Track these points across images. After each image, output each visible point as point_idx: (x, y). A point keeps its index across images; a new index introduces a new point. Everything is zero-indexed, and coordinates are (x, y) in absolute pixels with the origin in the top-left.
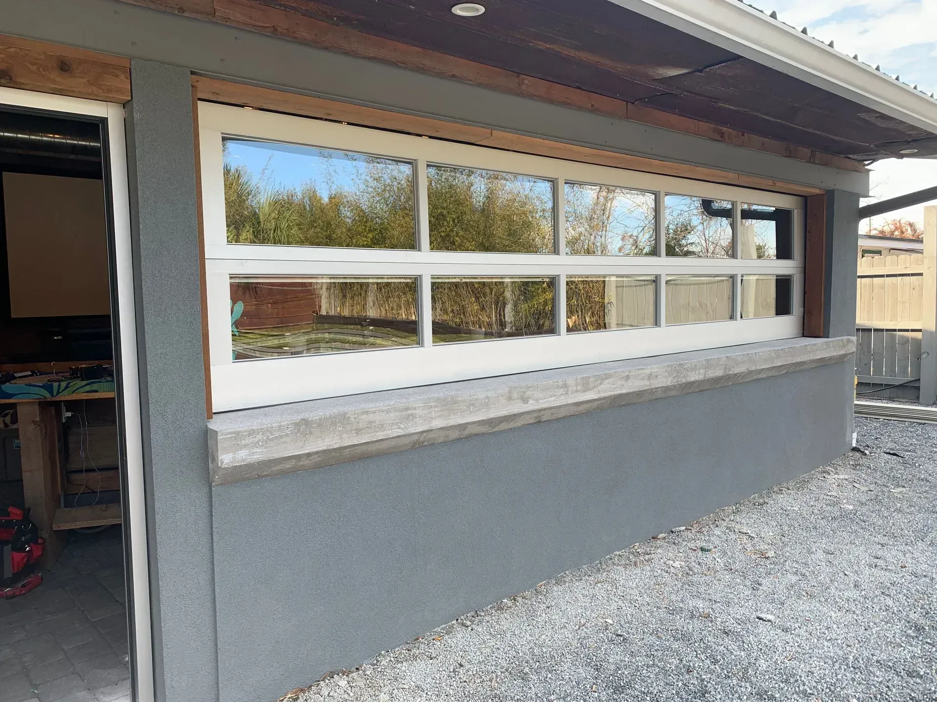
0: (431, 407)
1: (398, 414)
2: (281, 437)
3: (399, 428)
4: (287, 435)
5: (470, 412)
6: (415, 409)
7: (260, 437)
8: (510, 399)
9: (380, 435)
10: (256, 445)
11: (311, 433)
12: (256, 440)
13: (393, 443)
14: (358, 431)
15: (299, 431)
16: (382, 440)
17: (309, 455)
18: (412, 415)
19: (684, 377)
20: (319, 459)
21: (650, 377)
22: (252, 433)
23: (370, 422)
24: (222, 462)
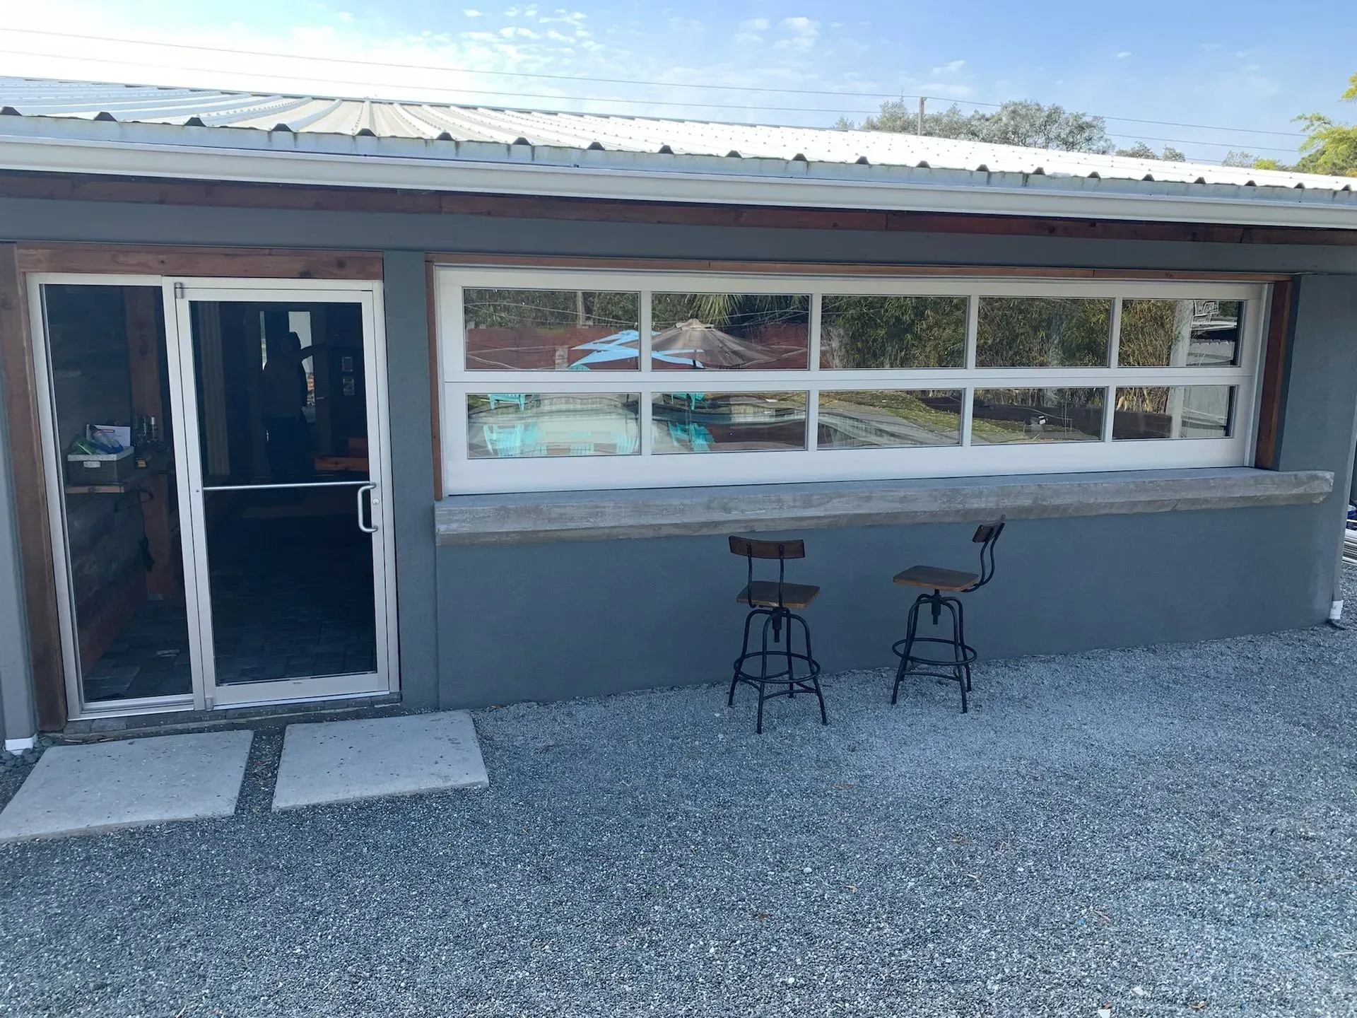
0: (621, 507)
1: (587, 510)
2: (484, 517)
3: (588, 521)
4: (489, 517)
5: (663, 515)
6: (604, 507)
7: (467, 515)
8: (709, 507)
9: (571, 525)
10: (464, 521)
11: (509, 517)
12: (465, 517)
13: (585, 533)
14: (550, 520)
15: (499, 515)
16: (572, 529)
17: (507, 533)
18: (601, 512)
19: (961, 503)
20: (518, 537)
21: (903, 500)
22: (461, 512)
23: (561, 514)
24: (439, 530)
